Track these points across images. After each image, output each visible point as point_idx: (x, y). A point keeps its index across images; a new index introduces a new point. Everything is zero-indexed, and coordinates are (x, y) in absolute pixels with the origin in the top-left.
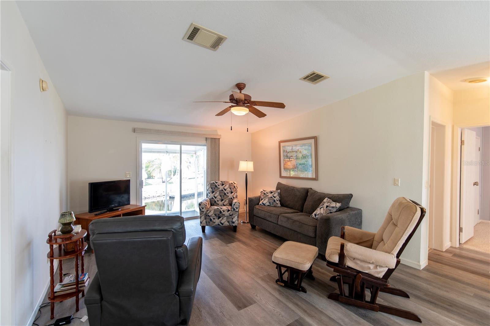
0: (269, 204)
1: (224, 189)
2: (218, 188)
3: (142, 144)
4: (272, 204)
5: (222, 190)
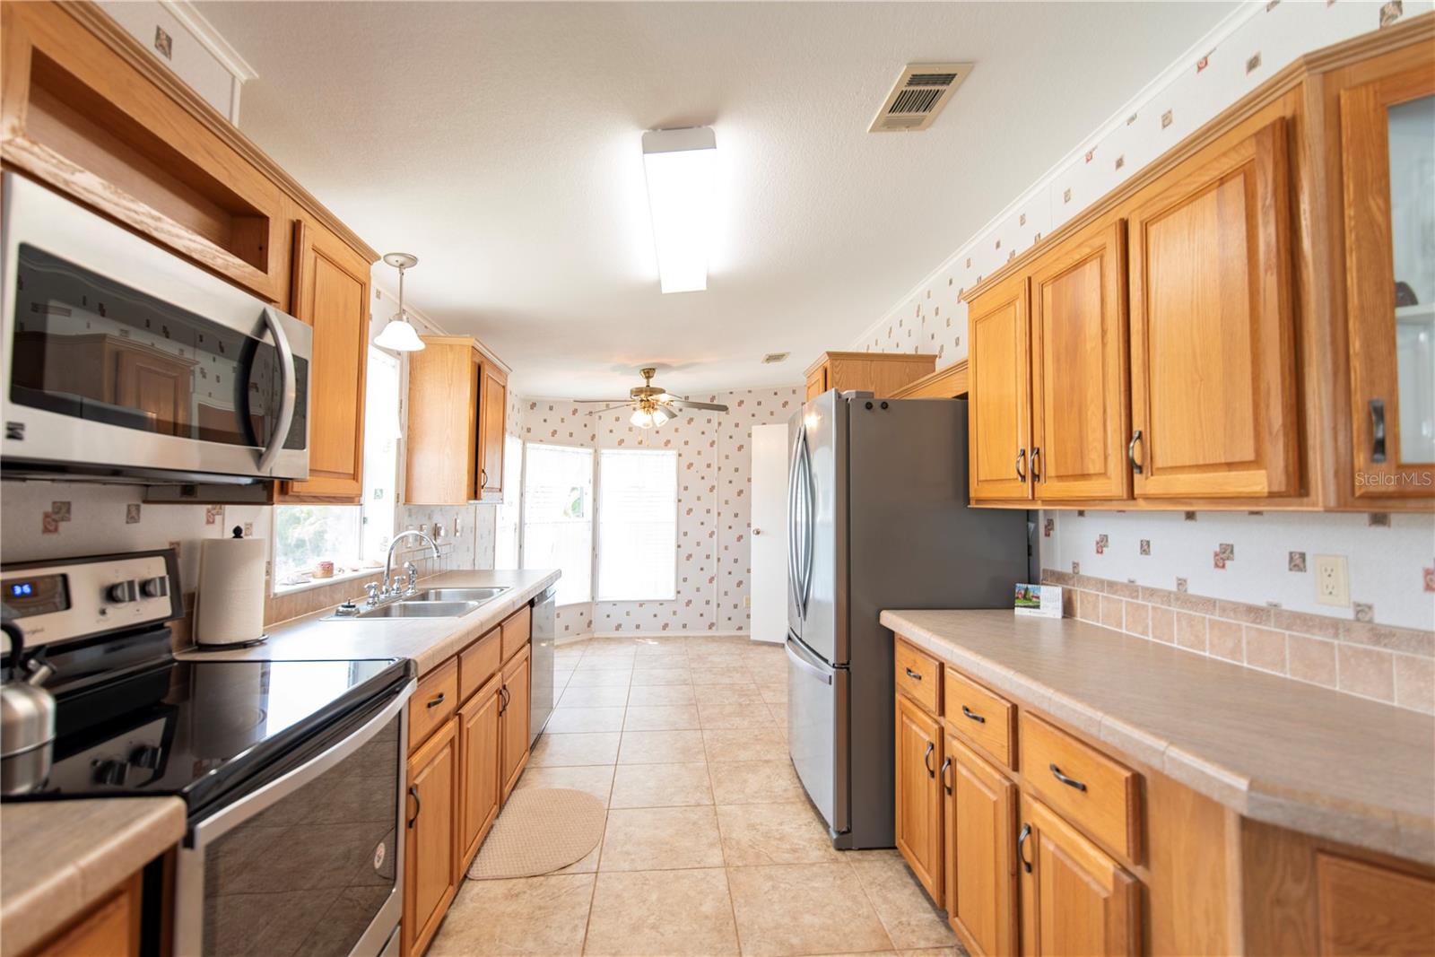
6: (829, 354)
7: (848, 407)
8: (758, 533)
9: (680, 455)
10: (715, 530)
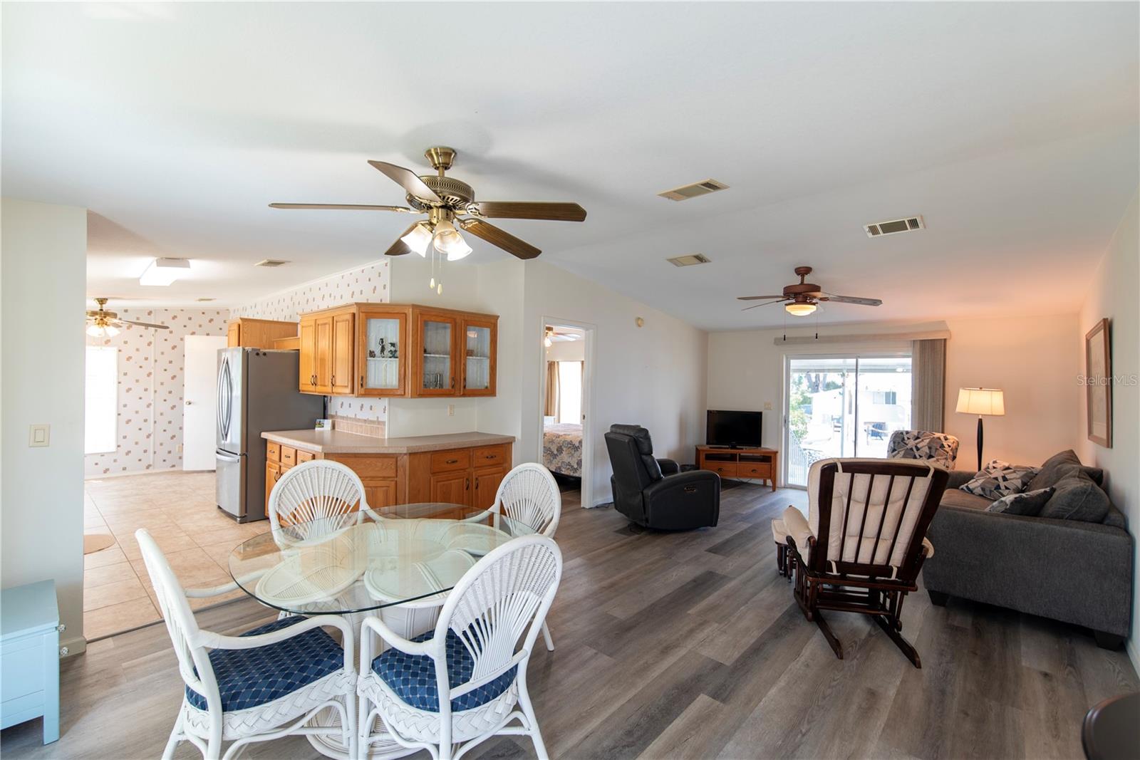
0: (982, 493)
1: (916, 447)
2: (905, 444)
3: (792, 361)
4: (988, 493)
5: (912, 449)
6: (241, 319)
7: (248, 354)
8: (190, 403)
9: (120, 351)
10: (152, 403)
